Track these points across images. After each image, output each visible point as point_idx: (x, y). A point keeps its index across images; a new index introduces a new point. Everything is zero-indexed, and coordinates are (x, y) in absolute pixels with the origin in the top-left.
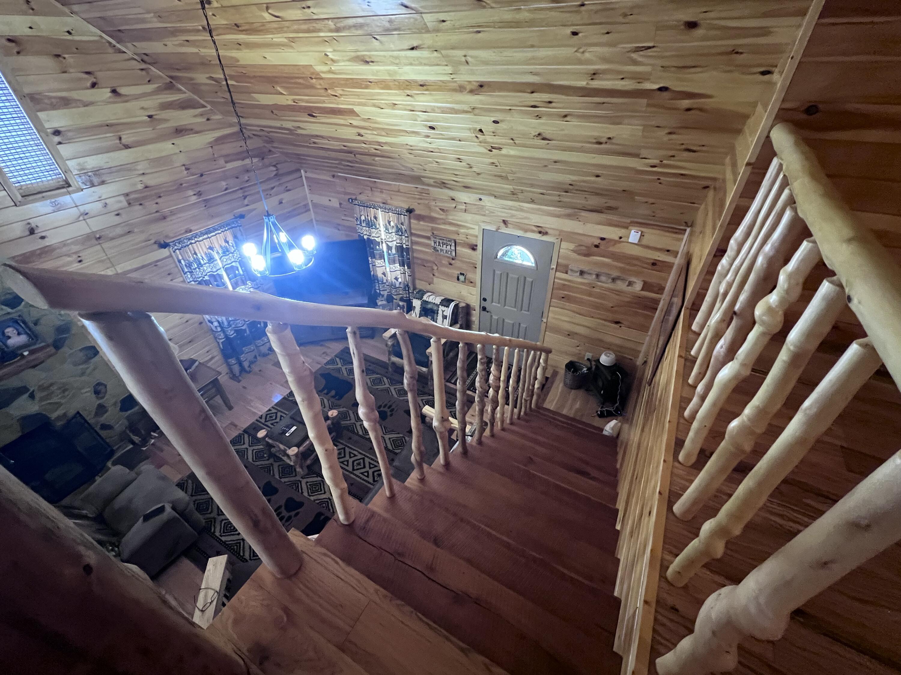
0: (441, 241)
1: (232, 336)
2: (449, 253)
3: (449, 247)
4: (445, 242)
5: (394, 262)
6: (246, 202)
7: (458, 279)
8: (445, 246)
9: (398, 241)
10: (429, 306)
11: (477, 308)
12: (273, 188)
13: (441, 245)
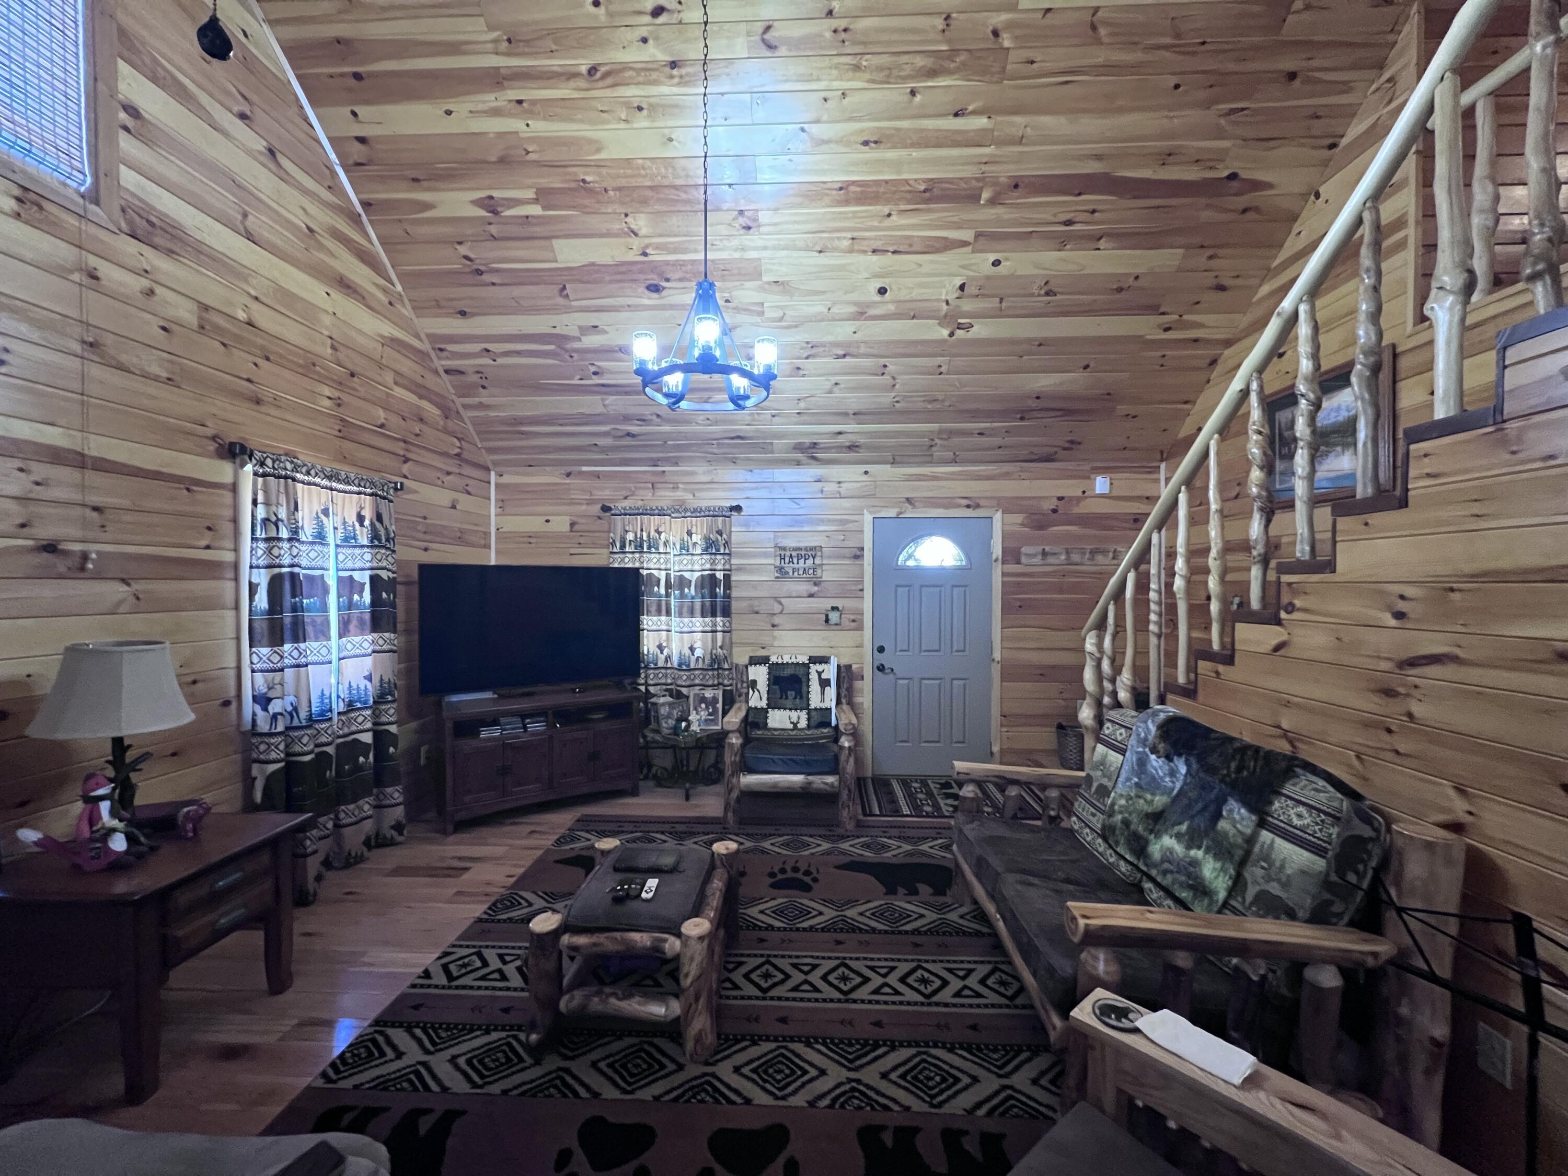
0: (794, 554)
1: (307, 758)
2: (811, 571)
3: (810, 562)
4: (803, 553)
5: (692, 614)
6: (406, 469)
7: (827, 621)
8: (802, 561)
9: (708, 566)
10: (787, 672)
11: (868, 673)
12: (449, 473)
13: (795, 560)
